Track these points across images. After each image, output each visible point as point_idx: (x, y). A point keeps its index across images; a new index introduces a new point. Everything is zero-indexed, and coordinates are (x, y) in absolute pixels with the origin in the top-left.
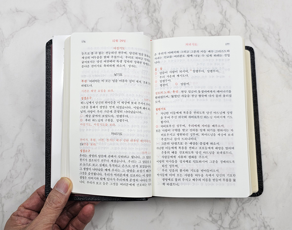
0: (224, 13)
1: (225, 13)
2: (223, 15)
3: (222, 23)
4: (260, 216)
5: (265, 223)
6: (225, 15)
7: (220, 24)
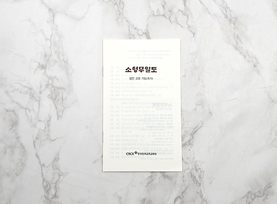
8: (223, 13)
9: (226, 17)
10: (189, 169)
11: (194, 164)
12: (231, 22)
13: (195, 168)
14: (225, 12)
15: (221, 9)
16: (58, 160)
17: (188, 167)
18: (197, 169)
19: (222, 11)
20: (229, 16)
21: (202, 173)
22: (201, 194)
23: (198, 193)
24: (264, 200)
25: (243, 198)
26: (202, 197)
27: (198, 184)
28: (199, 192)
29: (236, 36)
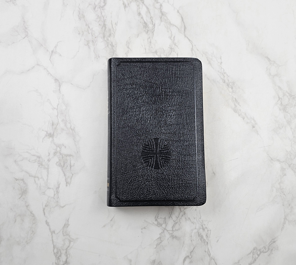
0: (172, 38)
1: (174, 38)
2: (172, 40)
3: (171, 47)
4: (200, 219)
5: (203, 225)
6: (174, 40)
7: (169, 49)
8: (221, 78)
9: (224, 82)
10: (196, 228)
11: (201, 223)
12: (229, 87)
13: (201, 227)
14: (222, 77)
15: (218, 75)
16: (68, 226)
17: (196, 227)
18: (204, 228)
19: (220, 76)
20: (227, 81)
21: (209, 232)
22: (209, 253)
23: (206, 252)
24: (269, 255)
25: (249, 254)
26: (209, 255)
27: (206, 243)
28: (207, 250)
29: (234, 99)
